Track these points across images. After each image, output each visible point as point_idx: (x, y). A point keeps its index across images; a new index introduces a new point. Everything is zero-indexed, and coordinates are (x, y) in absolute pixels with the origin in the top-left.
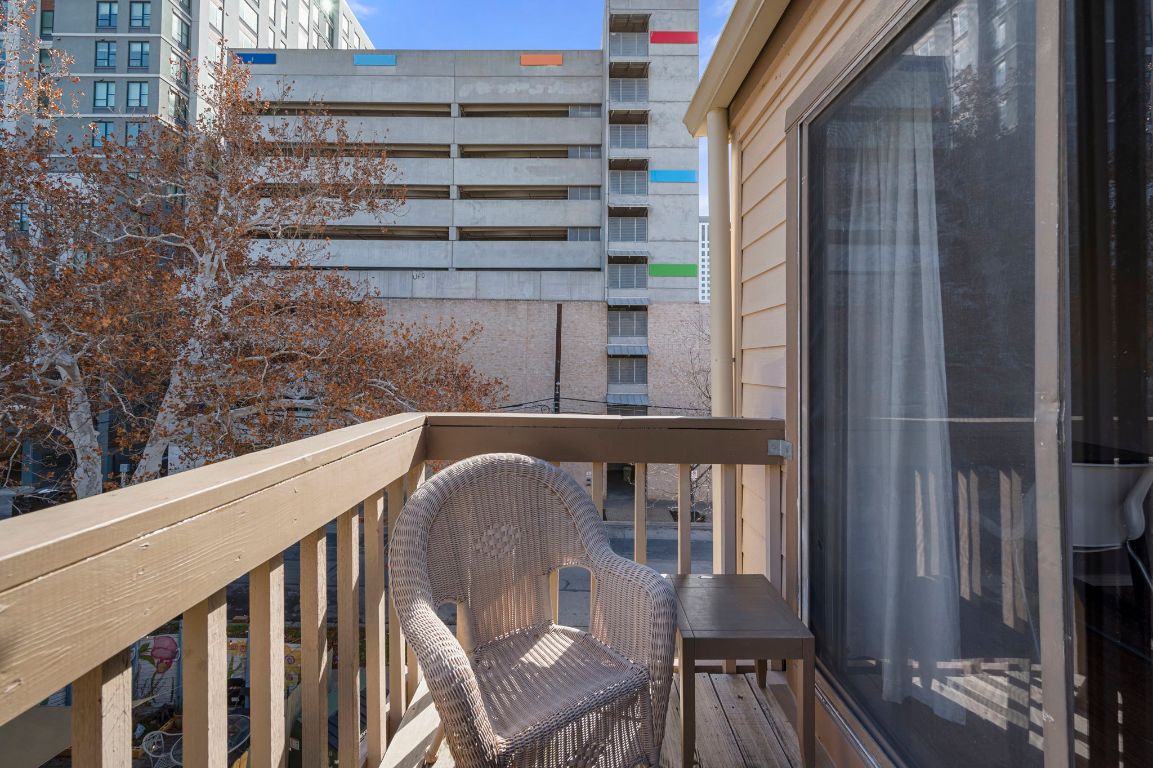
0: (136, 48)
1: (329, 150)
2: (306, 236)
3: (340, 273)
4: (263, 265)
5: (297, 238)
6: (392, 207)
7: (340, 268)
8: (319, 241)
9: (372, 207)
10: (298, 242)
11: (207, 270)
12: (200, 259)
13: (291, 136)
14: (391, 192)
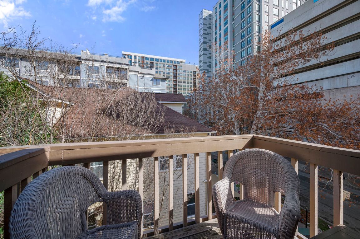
0: (249, 39)
1: (296, 43)
2: (286, 76)
3: (304, 84)
4: (278, 87)
5: (284, 77)
6: (327, 53)
7: (303, 83)
8: (291, 76)
9: (316, 57)
10: (284, 78)
11: (261, 92)
12: (259, 89)
13: (283, 45)
14: (325, 48)
